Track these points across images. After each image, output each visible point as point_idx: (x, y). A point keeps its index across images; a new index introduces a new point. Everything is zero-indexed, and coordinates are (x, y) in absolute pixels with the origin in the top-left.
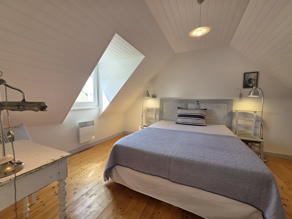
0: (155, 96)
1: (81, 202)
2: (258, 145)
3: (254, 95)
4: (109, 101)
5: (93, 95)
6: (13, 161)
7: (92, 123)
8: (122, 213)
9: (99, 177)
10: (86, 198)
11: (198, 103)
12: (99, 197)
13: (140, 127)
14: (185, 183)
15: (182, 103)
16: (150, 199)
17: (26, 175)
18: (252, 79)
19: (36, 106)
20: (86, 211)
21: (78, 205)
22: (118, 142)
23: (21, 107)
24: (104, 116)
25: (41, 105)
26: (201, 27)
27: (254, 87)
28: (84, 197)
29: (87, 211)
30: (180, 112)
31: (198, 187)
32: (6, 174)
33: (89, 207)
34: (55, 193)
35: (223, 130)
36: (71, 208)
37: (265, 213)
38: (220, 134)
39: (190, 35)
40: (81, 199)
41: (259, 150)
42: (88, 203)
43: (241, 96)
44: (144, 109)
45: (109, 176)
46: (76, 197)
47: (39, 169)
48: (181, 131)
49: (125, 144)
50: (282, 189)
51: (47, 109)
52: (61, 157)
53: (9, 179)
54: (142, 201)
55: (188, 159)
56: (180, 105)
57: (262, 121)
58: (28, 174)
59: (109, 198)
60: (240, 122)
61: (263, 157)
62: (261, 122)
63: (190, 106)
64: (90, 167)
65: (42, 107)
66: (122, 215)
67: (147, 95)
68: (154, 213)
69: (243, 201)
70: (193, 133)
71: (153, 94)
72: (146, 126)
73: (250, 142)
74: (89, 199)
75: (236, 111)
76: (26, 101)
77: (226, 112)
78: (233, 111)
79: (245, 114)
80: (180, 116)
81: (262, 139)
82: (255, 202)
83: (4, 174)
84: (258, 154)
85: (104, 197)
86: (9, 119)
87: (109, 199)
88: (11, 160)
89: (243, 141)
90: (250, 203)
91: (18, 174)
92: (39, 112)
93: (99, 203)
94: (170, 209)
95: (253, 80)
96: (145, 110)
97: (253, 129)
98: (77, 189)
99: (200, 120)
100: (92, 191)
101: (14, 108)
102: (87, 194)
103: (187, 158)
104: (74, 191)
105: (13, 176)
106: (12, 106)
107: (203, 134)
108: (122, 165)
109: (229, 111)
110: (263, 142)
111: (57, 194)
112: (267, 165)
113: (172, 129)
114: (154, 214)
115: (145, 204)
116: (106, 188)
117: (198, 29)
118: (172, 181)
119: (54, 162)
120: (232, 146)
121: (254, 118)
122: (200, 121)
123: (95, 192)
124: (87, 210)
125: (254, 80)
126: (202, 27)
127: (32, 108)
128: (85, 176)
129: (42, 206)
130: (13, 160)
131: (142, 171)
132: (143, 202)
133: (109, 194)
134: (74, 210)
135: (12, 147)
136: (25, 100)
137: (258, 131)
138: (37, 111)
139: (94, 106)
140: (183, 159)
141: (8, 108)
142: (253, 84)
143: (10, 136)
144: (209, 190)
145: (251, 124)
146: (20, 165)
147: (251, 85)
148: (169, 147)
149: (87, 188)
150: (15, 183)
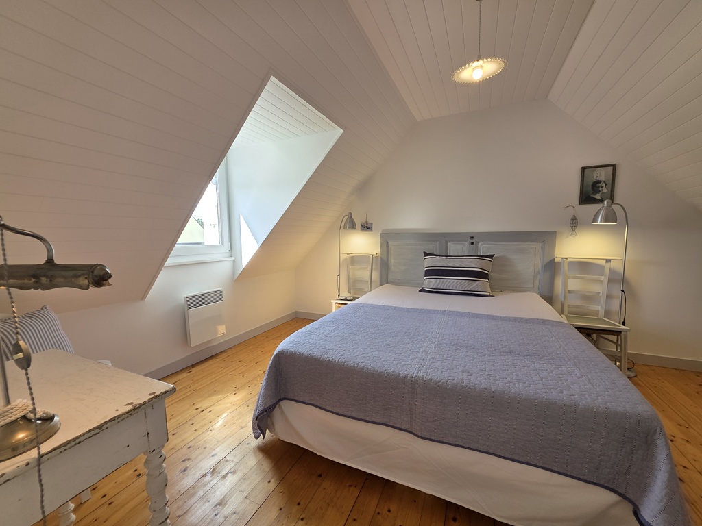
0: (368, 226)
1: (200, 493)
2: (614, 338)
3: (605, 222)
4: (257, 242)
5: (217, 228)
6: (31, 416)
7: (218, 296)
8: (302, 516)
9: (242, 428)
10: (212, 481)
11: (472, 241)
12: (244, 479)
13: (334, 302)
14: (451, 440)
15: (435, 243)
16: (367, 479)
17: (67, 447)
18: (600, 182)
19: (83, 275)
20: (214, 514)
21: (195, 499)
22: (285, 344)
23: (44, 280)
24: (246, 277)
25: (96, 273)
26: (483, 60)
27: (606, 203)
28: (208, 478)
29: (216, 515)
30: (430, 263)
31: (480, 448)
32: (16, 450)
33: (221, 503)
34: (137, 473)
35: (533, 306)
36: (178, 508)
37: (641, 508)
38: (528, 317)
39: (455, 78)
40: (200, 484)
41: (617, 350)
42: (218, 493)
43: (574, 224)
44: (343, 257)
45: (267, 426)
46: (188, 481)
47: (98, 431)
48: (435, 311)
49: (301, 350)
50: (672, 441)
51: (110, 281)
52: (150, 394)
53: (25, 463)
54: (348, 484)
55: (457, 384)
56: (430, 247)
57: (625, 281)
58: (72, 447)
59: (268, 480)
60: (574, 285)
61: (625, 366)
62: (622, 285)
63: (454, 249)
64: (219, 405)
65: (99, 277)
66: (302, 519)
67: (350, 225)
68: (377, 511)
69: (588, 480)
70: (462, 315)
71: (364, 221)
72: (348, 299)
73: (597, 332)
74: (220, 483)
75: (562, 258)
76: (55, 262)
77: (539, 262)
78: (556, 260)
79: (584, 266)
80: (429, 273)
81: (624, 324)
82: (617, 481)
83: (10, 450)
84: (614, 358)
85: (256, 479)
86: (14, 312)
87: (269, 482)
88: (25, 412)
89: (581, 329)
90: (606, 485)
91: (46, 447)
92: (92, 289)
93: (245, 494)
94: (415, 501)
95: (604, 185)
96: (346, 259)
97: (603, 300)
98: (189, 459)
99: (477, 283)
100: (227, 463)
101: (26, 281)
102: (213, 471)
103: (455, 381)
104: (182, 467)
105: (33, 454)
106: (21, 278)
107: (488, 317)
108: (297, 398)
109: (547, 260)
110: (626, 331)
111: (140, 475)
112: (636, 384)
113: (413, 307)
114: (379, 513)
115: (355, 492)
116: (260, 456)
117: (476, 64)
118: (420, 435)
119: (134, 409)
120: (557, 346)
121: (605, 276)
122: (478, 285)
123: (233, 465)
124: (216, 512)
125: (606, 185)
126: (485, 60)
127: (73, 280)
128: (206, 428)
129: (106, 506)
130: (30, 411)
131: (345, 413)
132: (350, 486)
133: (267, 469)
134: (185, 513)
135: (27, 382)
136: (52, 260)
137: (615, 305)
138: (87, 288)
139: (222, 254)
140: (443, 383)
141: (11, 281)
142: (603, 193)
143: (21, 355)
144: (507, 455)
145: (599, 289)
146: (48, 422)
147: (598, 196)
148: (409, 353)
149: (213, 456)
150: (39, 471)
